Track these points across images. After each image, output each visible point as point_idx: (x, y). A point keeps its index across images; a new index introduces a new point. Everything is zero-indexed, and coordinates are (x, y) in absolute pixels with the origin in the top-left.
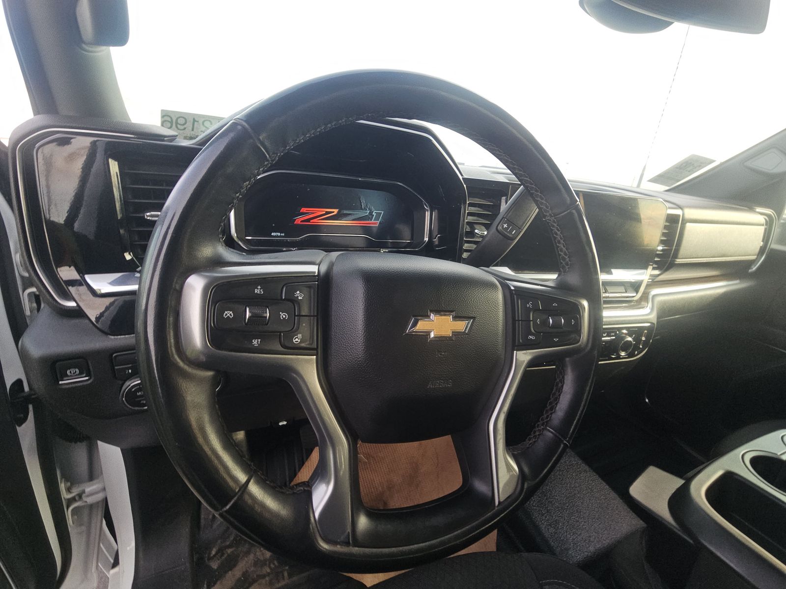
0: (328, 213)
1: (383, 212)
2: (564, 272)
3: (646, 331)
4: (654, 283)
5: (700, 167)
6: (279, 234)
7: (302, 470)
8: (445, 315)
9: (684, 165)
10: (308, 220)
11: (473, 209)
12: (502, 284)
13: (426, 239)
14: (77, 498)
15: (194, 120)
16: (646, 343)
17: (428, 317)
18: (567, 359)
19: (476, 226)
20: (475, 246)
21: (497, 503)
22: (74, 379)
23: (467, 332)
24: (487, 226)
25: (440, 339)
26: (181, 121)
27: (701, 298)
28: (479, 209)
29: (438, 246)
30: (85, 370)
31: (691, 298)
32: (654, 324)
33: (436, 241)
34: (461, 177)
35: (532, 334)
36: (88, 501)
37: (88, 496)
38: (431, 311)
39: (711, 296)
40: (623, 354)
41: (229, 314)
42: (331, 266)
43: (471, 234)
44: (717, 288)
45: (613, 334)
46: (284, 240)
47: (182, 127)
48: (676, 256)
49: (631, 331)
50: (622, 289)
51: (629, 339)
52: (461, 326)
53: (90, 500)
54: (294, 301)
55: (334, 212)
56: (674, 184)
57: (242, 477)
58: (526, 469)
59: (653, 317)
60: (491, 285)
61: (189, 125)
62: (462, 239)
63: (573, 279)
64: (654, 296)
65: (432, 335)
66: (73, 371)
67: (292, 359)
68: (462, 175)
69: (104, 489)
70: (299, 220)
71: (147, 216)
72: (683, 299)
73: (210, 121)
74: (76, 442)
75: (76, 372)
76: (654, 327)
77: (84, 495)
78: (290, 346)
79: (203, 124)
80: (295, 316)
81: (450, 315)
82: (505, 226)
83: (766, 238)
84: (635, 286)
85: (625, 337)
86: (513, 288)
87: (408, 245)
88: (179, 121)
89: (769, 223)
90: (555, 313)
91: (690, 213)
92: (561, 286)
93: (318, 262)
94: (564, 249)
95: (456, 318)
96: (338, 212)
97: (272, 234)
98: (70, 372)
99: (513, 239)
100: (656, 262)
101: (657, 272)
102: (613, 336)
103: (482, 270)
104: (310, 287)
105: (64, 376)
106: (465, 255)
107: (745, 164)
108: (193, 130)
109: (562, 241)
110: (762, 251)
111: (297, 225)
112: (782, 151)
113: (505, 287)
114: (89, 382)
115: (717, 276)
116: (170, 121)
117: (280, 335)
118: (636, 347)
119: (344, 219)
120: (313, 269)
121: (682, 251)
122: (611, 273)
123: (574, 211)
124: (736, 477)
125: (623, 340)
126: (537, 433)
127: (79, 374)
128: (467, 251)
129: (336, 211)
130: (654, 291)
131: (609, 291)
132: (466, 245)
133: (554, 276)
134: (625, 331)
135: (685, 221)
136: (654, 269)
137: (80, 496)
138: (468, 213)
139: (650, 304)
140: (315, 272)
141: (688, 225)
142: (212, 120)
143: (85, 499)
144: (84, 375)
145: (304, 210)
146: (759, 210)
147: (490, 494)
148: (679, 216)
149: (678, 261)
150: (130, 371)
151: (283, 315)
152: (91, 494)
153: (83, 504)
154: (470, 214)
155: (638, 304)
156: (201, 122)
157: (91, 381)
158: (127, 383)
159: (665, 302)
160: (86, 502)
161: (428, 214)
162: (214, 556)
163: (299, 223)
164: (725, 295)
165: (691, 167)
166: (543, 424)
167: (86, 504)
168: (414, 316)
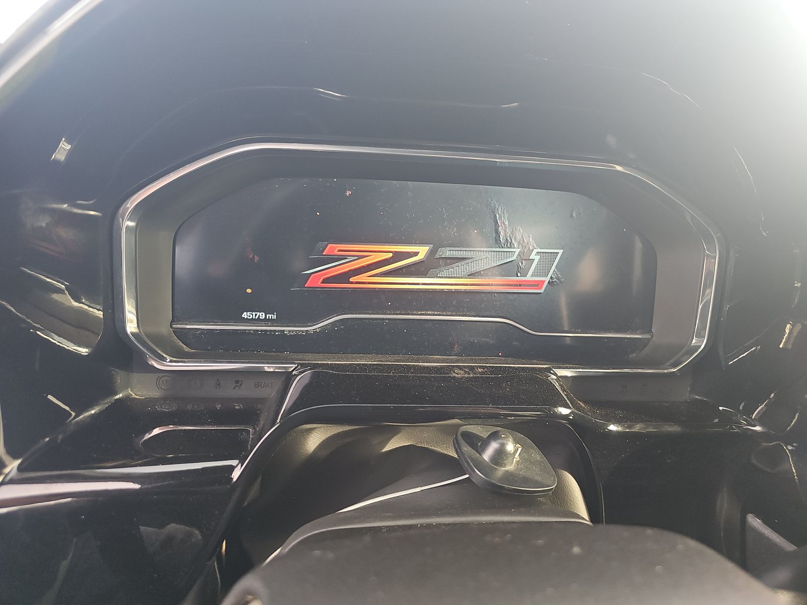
0: (398, 256)
1: (561, 252)
6: (262, 316)
10: (344, 277)
46: (275, 331)
55: (416, 254)
70: (317, 276)
96: (432, 253)
97: (245, 315)
111: (314, 291)
119: (445, 273)
129: (423, 251)
145: (334, 248)
163: (319, 284)
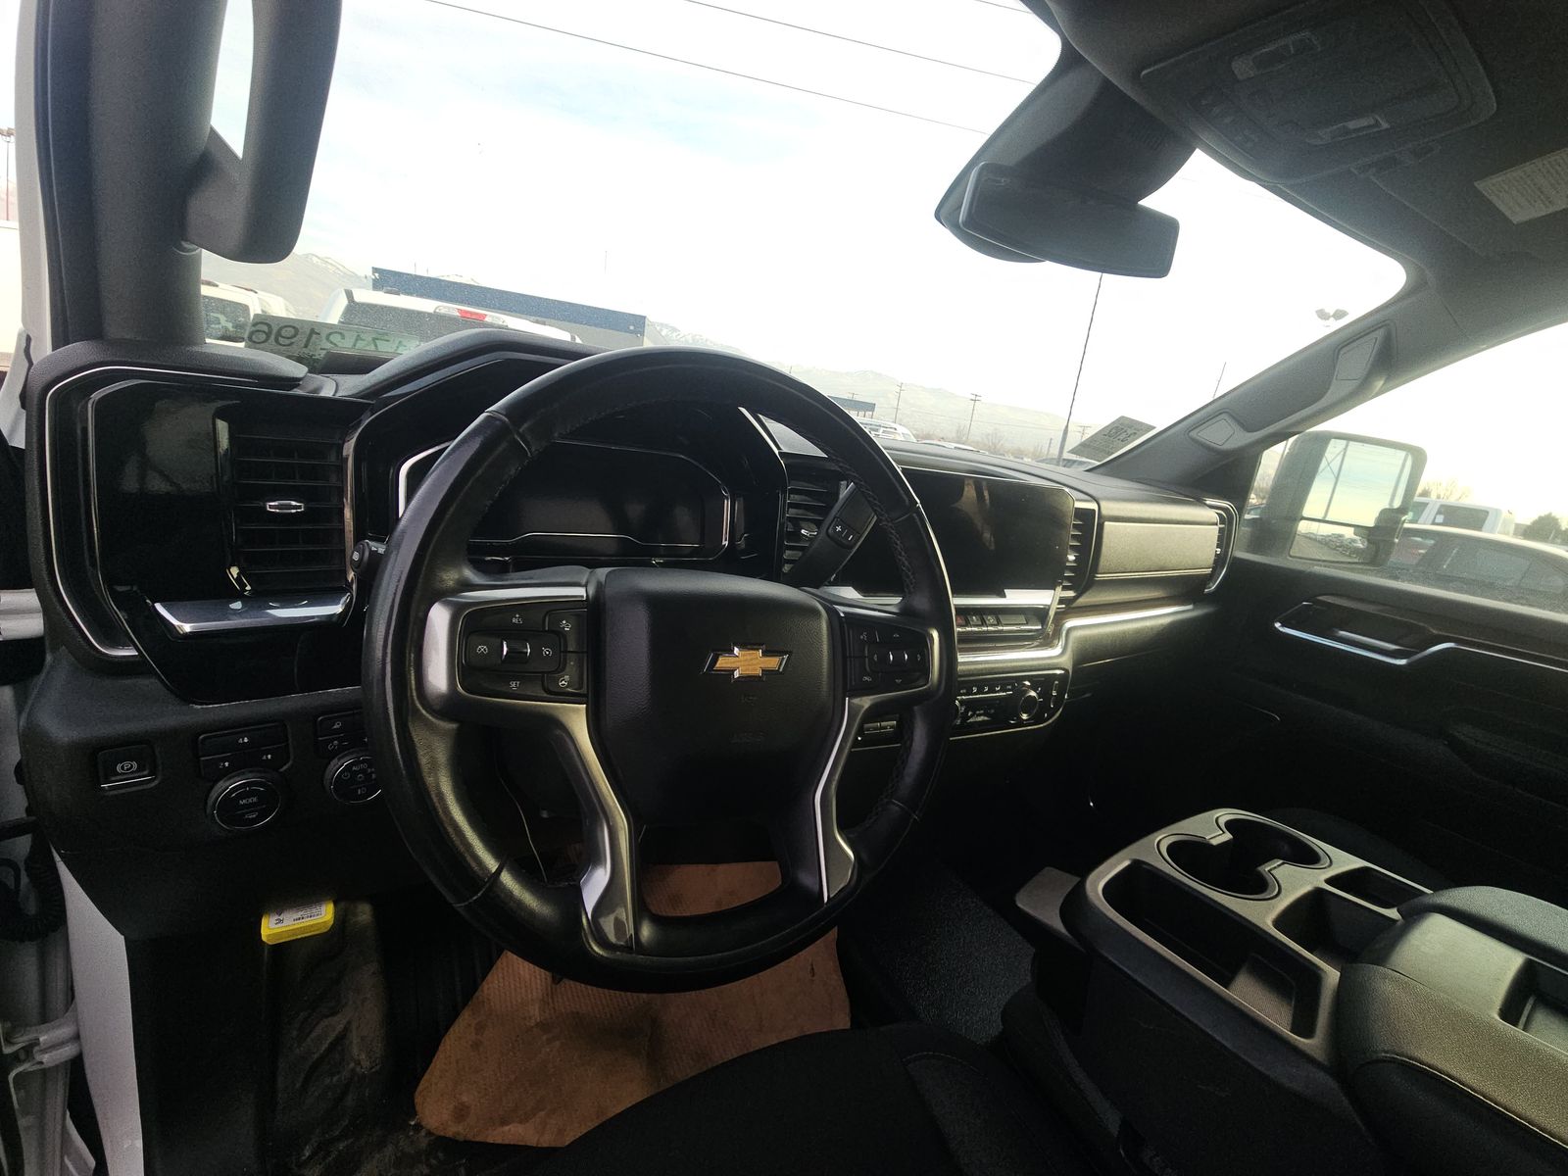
2: (910, 593)
3: (1056, 682)
4: (1069, 608)
5: (1136, 435)
7: (489, 977)
8: (752, 649)
9: (1114, 431)
11: (796, 498)
12: (827, 610)
13: (726, 543)
14: (22, 1056)
15: (313, 331)
16: (1059, 699)
17: (731, 651)
18: (916, 708)
19: (803, 524)
20: (800, 553)
21: (826, 900)
22: (128, 776)
23: (781, 670)
24: (818, 524)
25: (748, 680)
26: (289, 332)
27: (1138, 632)
28: (807, 498)
29: (743, 552)
30: (148, 763)
31: (1124, 632)
32: (1066, 671)
33: (741, 543)
34: (776, 451)
35: (868, 675)
36: (44, 1060)
37: (44, 1051)
38: (736, 645)
39: (1152, 628)
40: (1025, 717)
41: (482, 649)
42: (600, 587)
43: (796, 535)
44: (1161, 616)
45: (1010, 687)
47: (287, 342)
48: (1095, 569)
49: (1036, 682)
50: (1022, 619)
51: (1033, 693)
52: (773, 663)
53: (48, 1059)
54: (561, 634)
56: (1105, 458)
57: (492, 864)
58: (864, 856)
59: (1067, 661)
60: (815, 612)
61: (301, 339)
62: (781, 544)
63: (922, 602)
64: (1069, 630)
65: (736, 674)
66: (127, 764)
67: (556, 707)
68: (778, 448)
69: (77, 1037)
71: (271, 507)
72: (1113, 634)
73: (341, 333)
74: (22, 941)
75: (132, 766)
76: (1068, 677)
77: (36, 1049)
78: (556, 690)
79: (328, 339)
80: (561, 652)
81: (758, 649)
82: (839, 529)
83: (1224, 540)
84: (1039, 614)
85: (1026, 692)
86: (842, 615)
87: (694, 552)
88: (283, 333)
89: (1227, 521)
90: (897, 648)
91: (1109, 508)
92: (906, 611)
93: (584, 582)
94: (906, 563)
95: (765, 654)
98: (122, 768)
99: (852, 548)
100: (1068, 579)
101: (1071, 594)
102: (1009, 690)
103: (806, 591)
104: (578, 615)
105: (110, 773)
106: (786, 568)
107: (1191, 434)
108: (306, 346)
109: (903, 553)
110: (1219, 561)
112: (1234, 418)
113: (832, 613)
114: (153, 785)
115: (1158, 599)
116: (267, 331)
117: (543, 676)
118: (1044, 707)
120: (580, 592)
121: (1103, 562)
122: (1004, 596)
123: (915, 515)
124: (1144, 866)
125: (1023, 695)
126: (880, 809)
127: (138, 770)
128: (788, 561)
130: (1070, 623)
131: (1003, 622)
132: (788, 552)
133: (897, 600)
134: (1027, 683)
135: (1102, 519)
136: (1065, 588)
137: (28, 1050)
138: (789, 502)
139: (1062, 642)
140: (582, 597)
141: (1106, 523)
142: (345, 333)
143: (38, 1058)
144: (146, 773)
146: (1209, 501)
147: (817, 887)
148: (1094, 510)
149: (1100, 577)
150: (227, 764)
151: (546, 651)
152: (53, 1047)
153: (35, 1068)
154: (791, 505)
155: (1047, 641)
156: (324, 336)
157: (156, 782)
158: (221, 784)
159: (1084, 640)
160: (42, 1063)
161: (727, 504)
162: (310, 1158)
164: (1173, 626)
165: (1124, 435)
166: (886, 797)
167: (39, 1067)
168: (713, 651)
